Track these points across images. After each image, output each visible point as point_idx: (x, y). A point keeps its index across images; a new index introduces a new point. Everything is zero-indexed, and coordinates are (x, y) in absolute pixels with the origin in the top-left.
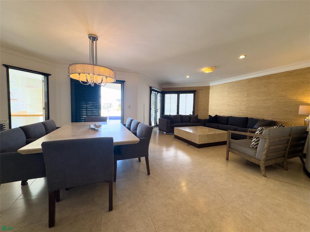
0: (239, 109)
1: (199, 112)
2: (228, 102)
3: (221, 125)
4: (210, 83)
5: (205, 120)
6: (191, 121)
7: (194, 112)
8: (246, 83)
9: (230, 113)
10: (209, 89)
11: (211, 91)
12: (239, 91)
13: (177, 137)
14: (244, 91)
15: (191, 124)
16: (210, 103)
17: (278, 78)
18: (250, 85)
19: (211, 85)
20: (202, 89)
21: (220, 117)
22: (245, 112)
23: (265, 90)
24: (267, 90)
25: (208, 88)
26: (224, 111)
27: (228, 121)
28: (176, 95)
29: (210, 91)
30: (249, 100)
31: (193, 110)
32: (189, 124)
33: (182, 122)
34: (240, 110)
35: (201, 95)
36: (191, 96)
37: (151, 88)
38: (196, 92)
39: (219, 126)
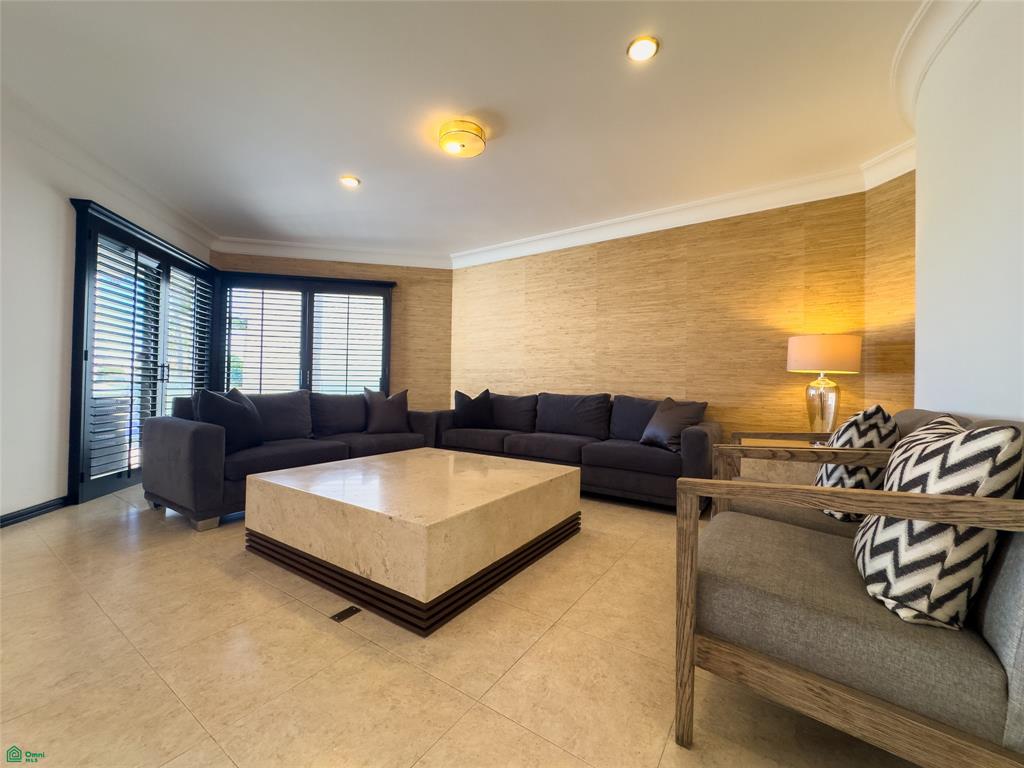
0: (571, 363)
1: (410, 380)
2: (526, 337)
3: (513, 436)
4: (452, 255)
5: (441, 417)
6: (373, 426)
7: (385, 382)
8: (590, 259)
9: (539, 381)
10: (449, 282)
11: (457, 289)
12: (565, 292)
13: (264, 548)
14: (586, 289)
15: (372, 439)
16: (455, 343)
17: (696, 241)
18: (606, 266)
19: (457, 264)
20: (421, 282)
21: (501, 399)
22: (593, 372)
23: (656, 288)
24: (663, 287)
25: (445, 277)
26: (513, 375)
27: (535, 416)
28: (295, 298)
29: (454, 289)
30: (603, 326)
31: (384, 371)
32: (360, 439)
33: (319, 430)
34: (577, 369)
35: (416, 305)
36: (371, 306)
37: (81, 207)
38: (395, 290)
39: (506, 439)
